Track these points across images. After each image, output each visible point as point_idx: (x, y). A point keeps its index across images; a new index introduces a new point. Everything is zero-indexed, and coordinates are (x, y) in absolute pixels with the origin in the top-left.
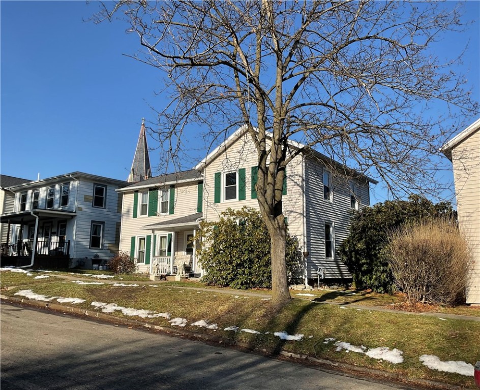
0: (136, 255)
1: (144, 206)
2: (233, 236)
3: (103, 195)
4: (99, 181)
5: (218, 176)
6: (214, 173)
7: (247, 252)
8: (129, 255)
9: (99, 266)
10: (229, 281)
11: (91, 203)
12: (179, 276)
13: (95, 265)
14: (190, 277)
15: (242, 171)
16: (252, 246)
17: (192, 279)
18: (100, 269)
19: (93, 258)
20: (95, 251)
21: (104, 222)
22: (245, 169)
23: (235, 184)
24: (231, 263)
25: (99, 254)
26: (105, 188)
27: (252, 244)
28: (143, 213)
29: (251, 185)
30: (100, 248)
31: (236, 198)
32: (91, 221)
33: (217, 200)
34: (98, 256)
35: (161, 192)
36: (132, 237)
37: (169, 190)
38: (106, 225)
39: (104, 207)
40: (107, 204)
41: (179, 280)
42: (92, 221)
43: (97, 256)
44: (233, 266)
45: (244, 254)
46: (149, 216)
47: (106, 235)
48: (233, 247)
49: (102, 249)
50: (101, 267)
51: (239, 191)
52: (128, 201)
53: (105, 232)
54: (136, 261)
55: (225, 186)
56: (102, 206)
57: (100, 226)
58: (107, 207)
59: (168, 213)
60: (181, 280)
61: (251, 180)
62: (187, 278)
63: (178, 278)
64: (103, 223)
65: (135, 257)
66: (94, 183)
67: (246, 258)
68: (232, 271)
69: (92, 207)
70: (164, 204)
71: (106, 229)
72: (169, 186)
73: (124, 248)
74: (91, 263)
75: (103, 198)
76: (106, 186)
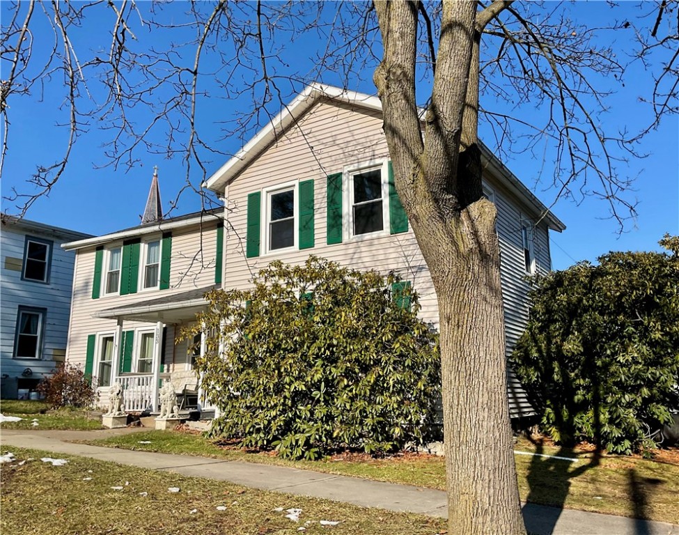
0: (96, 372)
1: (112, 275)
2: (287, 324)
3: (44, 259)
4: (37, 232)
5: (254, 200)
6: (247, 194)
7: (319, 362)
8: (83, 370)
9: (30, 391)
10: (275, 438)
11: (20, 273)
12: (165, 418)
13: (22, 391)
14: (189, 420)
15: (307, 187)
16: (333, 346)
17: (193, 425)
18: (32, 398)
19: (21, 377)
20: (26, 363)
21: (46, 309)
22: (313, 180)
23: (292, 215)
24: (279, 389)
25: (33, 370)
26: (48, 246)
27: (335, 342)
28: (111, 289)
29: (326, 214)
30: (37, 357)
31: (293, 245)
32: (17, 307)
33: (253, 250)
34: (31, 373)
35: (147, 246)
36: (89, 336)
37: (161, 241)
38: (48, 315)
39: (45, 281)
40: (53, 274)
41: (164, 428)
42: (20, 306)
43: (28, 372)
44: (285, 397)
45: (311, 366)
46: (122, 294)
47: (48, 333)
48: (285, 350)
49: (39, 360)
50: (33, 393)
51: (300, 229)
52: (84, 266)
53: (48, 328)
54: (95, 382)
55: (269, 221)
56: (43, 279)
57: (38, 316)
58: (52, 280)
59: (158, 288)
60: (167, 427)
61: (326, 205)
62: (183, 421)
63: (160, 424)
64: (44, 310)
65: (94, 374)
66: (27, 236)
67: (318, 376)
68: (283, 412)
69: (22, 279)
70: (151, 269)
71: (49, 321)
72: (161, 235)
73: (75, 357)
74: (16, 385)
75: (45, 263)
76: (51, 243)
